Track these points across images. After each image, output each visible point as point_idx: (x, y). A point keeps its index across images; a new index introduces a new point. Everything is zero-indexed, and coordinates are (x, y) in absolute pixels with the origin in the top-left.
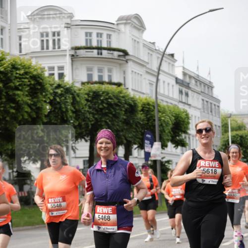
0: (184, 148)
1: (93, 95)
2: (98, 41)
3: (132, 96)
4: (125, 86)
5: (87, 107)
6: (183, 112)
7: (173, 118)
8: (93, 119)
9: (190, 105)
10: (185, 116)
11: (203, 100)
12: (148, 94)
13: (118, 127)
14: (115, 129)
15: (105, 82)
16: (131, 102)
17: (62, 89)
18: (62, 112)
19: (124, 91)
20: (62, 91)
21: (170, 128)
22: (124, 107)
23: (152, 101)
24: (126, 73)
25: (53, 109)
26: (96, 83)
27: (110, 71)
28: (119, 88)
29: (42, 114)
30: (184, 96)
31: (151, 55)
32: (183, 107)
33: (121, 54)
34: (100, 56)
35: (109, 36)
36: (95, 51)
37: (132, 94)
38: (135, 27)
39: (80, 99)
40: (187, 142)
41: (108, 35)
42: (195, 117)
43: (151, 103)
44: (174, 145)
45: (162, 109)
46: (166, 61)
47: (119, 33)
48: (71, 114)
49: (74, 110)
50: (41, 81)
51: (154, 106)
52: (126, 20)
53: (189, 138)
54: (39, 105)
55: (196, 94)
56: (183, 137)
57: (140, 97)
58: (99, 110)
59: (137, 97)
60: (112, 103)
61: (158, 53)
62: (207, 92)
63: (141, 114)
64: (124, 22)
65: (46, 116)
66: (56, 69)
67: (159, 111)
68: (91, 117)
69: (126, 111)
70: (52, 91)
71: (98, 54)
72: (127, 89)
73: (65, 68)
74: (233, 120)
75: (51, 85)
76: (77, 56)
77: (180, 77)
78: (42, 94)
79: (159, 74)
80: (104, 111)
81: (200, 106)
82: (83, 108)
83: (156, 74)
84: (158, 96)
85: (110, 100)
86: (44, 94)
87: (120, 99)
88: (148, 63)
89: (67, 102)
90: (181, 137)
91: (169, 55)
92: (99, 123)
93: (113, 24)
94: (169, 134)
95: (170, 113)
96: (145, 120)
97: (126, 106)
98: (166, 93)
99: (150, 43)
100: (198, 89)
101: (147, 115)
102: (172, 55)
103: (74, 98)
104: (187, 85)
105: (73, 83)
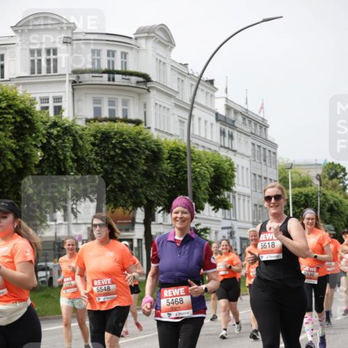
0: (227, 211)
1: (102, 137)
2: (109, 61)
3: (155, 138)
4: (145, 125)
5: (94, 154)
6: (226, 162)
7: (212, 169)
8: (102, 170)
9: (235, 151)
10: (229, 167)
11: (253, 144)
12: (178, 136)
13: (135, 182)
14: (132, 184)
15: (119, 119)
16: (153, 146)
17: (59, 129)
18: (59, 161)
19: (145, 132)
20: (58, 131)
21: (207, 183)
22: (144, 153)
23: (183, 145)
24: (147, 106)
25: (46, 157)
26: (106, 120)
27: (125, 103)
28: (137, 127)
29: (30, 163)
30: (227, 138)
31: (182, 81)
32: (226, 154)
33: (141, 79)
34: (111, 83)
35: (124, 55)
36: (106, 76)
37: (155, 135)
38: (160, 43)
39: (83, 142)
40: (231, 202)
41: (122, 53)
42: (243, 168)
43: (181, 148)
44: (213, 207)
45: (197, 157)
46: (202, 90)
47: (138, 51)
48: (71, 164)
49: (76, 158)
50: (30, 117)
51: (185, 153)
52: (148, 33)
53: (234, 197)
54: (27, 151)
55: (243, 136)
56: (226, 196)
57: (166, 140)
58: (110, 157)
59: (163, 140)
60: (128, 147)
61: (191, 78)
62: (259, 134)
63: (168, 164)
64: (146, 35)
65: (36, 166)
66: (51, 100)
67: (192, 160)
68: (99, 168)
69: (147, 159)
70: (44, 132)
71: (109, 80)
72: (149, 128)
73: (63, 99)
74: (295, 172)
75: (44, 123)
76: (80, 82)
77: (222, 112)
78: (30, 135)
79: (192, 107)
80: (116, 159)
81: (249, 153)
82: (87, 156)
83: (189, 108)
84: (191, 139)
85: (124, 144)
86: (34, 135)
87: (139, 143)
88: (178, 93)
89: (66, 147)
90: (222, 196)
91: (207, 81)
92: (110, 176)
93: (131, 38)
94: (206, 192)
95: (207, 162)
96: (174, 171)
97: (147, 152)
98: (203, 135)
99: (181, 64)
100: (247, 129)
101: (176, 165)
102: (211, 82)
103: (75, 141)
104: (231, 123)
105: (73, 120)
